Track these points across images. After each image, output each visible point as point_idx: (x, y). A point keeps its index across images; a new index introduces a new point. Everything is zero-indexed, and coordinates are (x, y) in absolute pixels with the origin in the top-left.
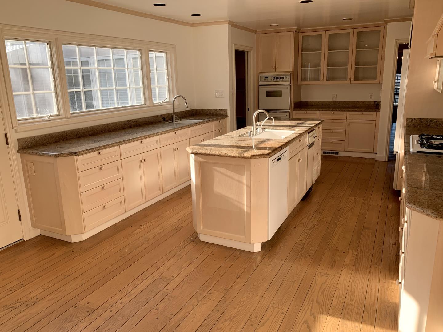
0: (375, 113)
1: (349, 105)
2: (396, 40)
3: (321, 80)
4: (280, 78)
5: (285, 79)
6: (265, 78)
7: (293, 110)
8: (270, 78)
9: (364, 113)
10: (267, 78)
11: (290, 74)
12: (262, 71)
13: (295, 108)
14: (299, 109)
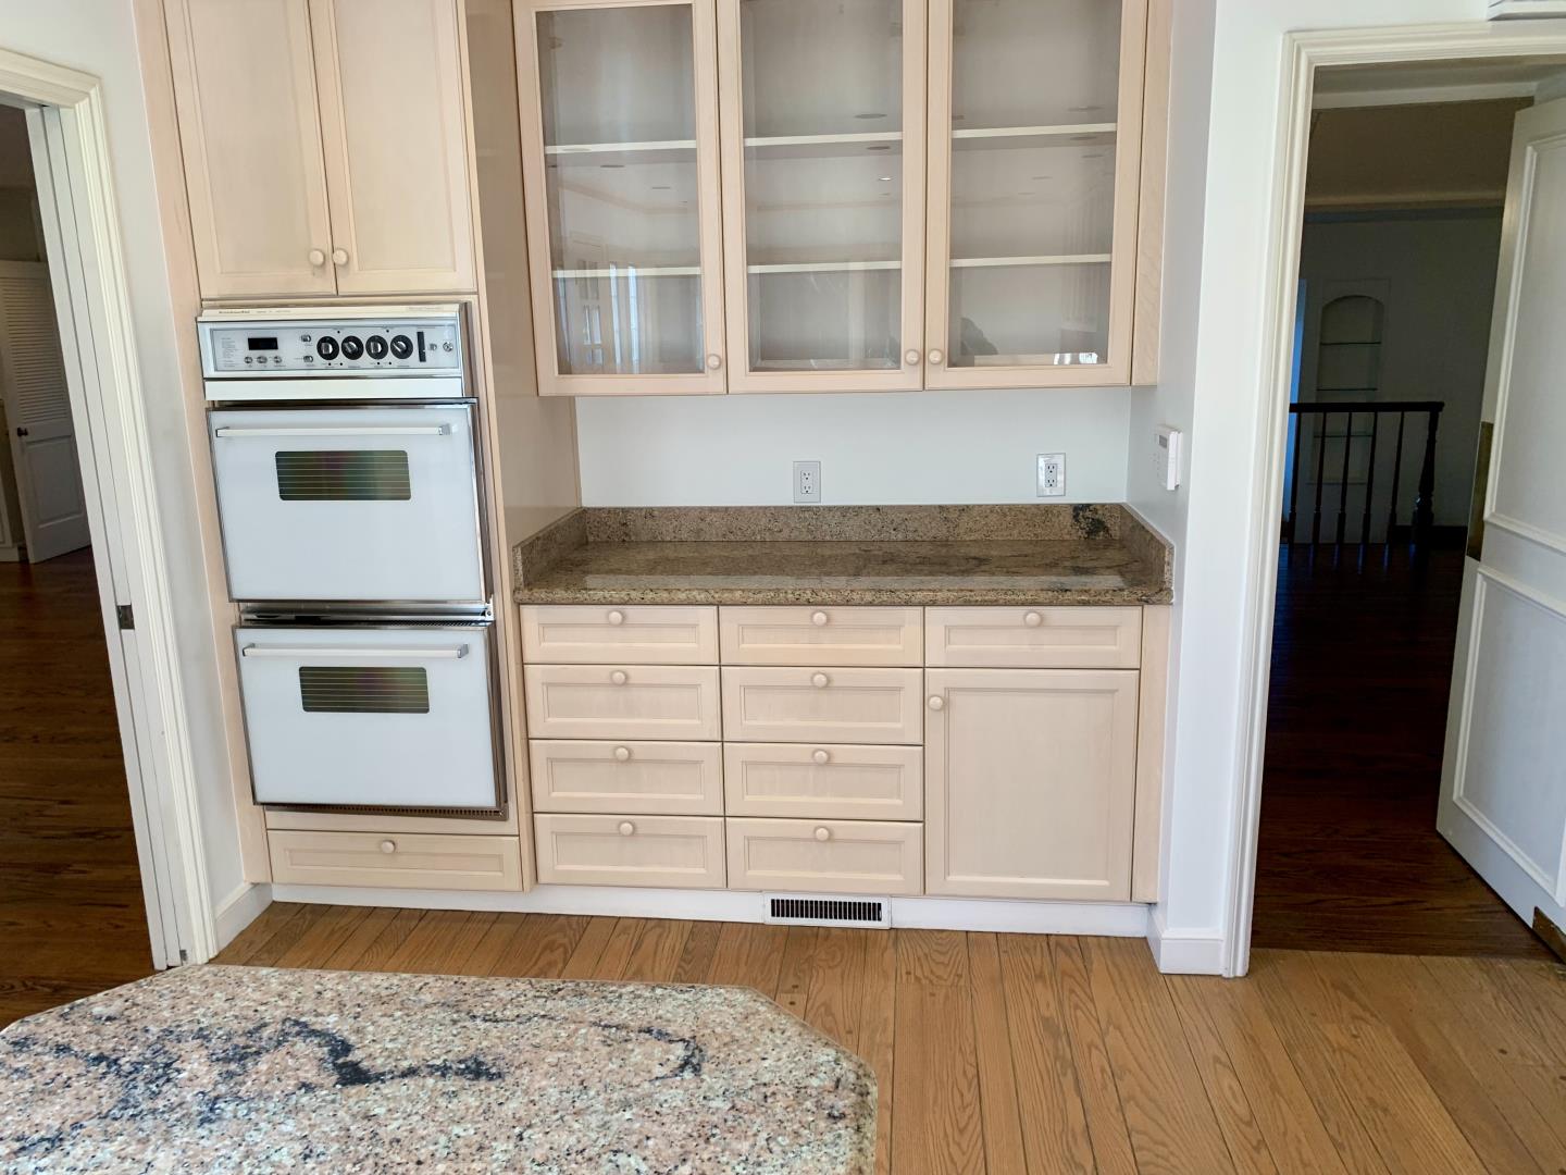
0: (1136, 611)
1: (910, 536)
2: (1295, 35)
3: (713, 362)
4: (378, 346)
5: (422, 358)
6: (255, 344)
7: (518, 604)
8: (292, 350)
9: (1057, 614)
10: (271, 344)
11: (452, 311)
12: (227, 292)
13: (529, 585)
14: (560, 594)
